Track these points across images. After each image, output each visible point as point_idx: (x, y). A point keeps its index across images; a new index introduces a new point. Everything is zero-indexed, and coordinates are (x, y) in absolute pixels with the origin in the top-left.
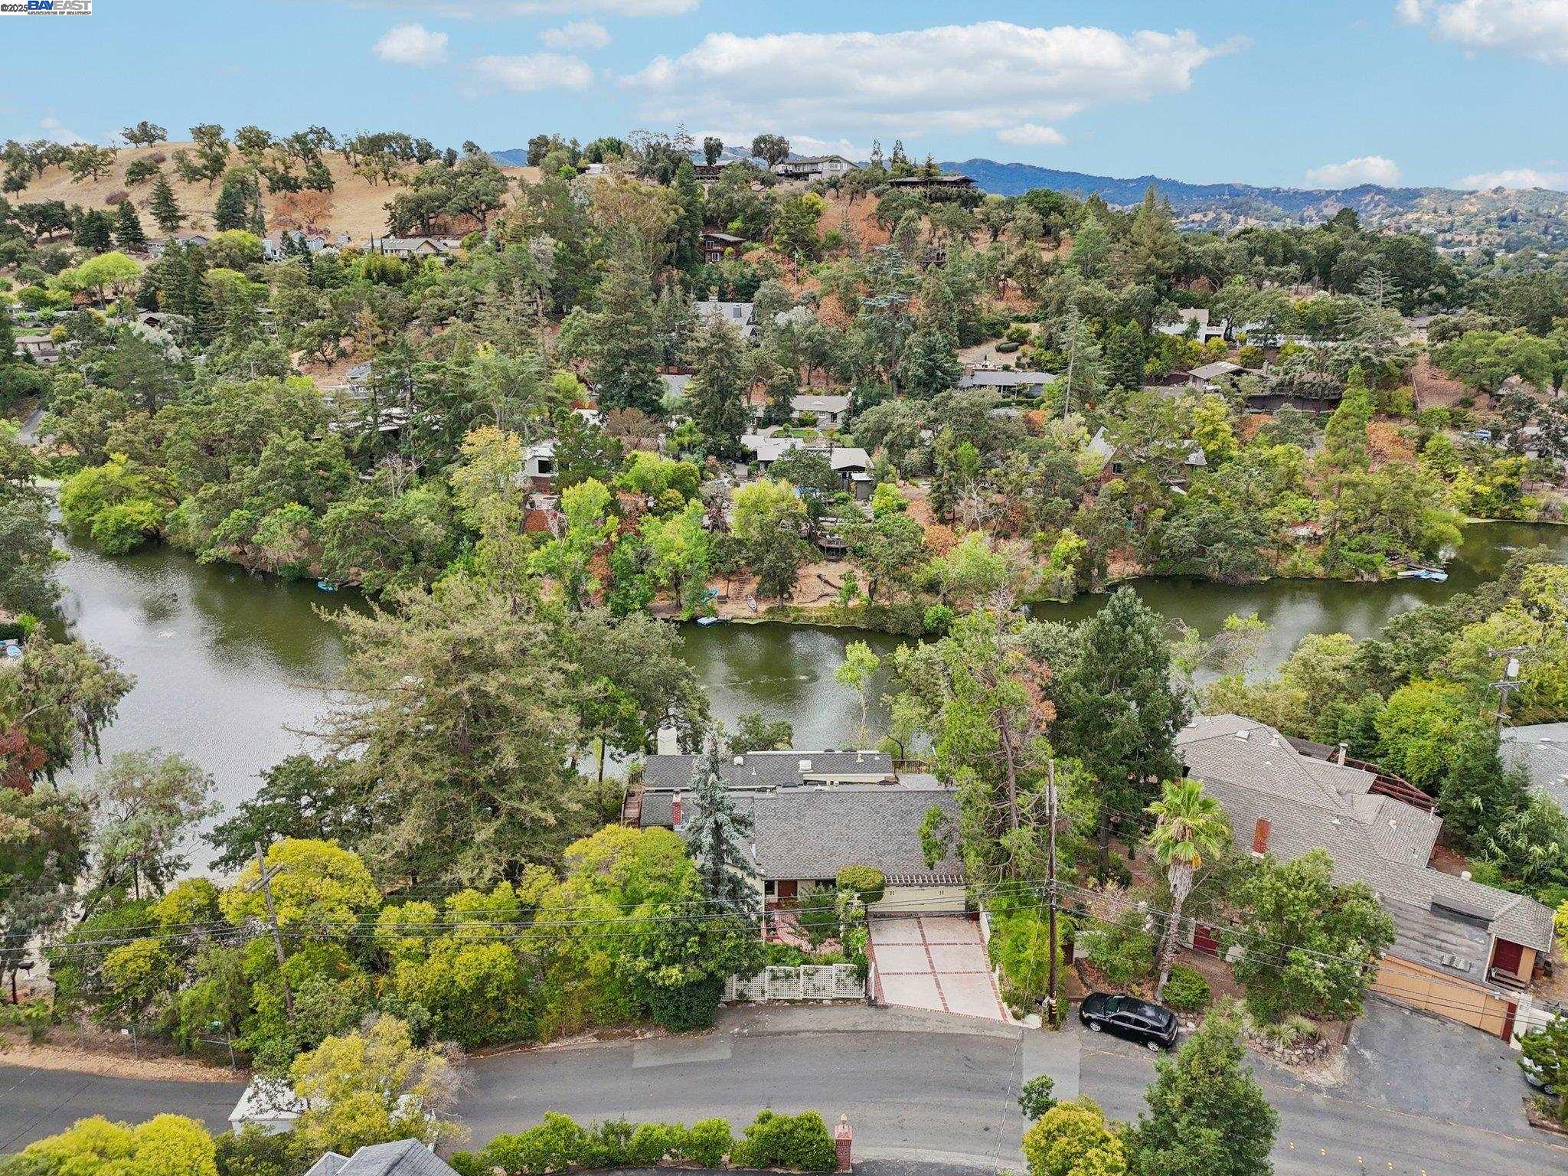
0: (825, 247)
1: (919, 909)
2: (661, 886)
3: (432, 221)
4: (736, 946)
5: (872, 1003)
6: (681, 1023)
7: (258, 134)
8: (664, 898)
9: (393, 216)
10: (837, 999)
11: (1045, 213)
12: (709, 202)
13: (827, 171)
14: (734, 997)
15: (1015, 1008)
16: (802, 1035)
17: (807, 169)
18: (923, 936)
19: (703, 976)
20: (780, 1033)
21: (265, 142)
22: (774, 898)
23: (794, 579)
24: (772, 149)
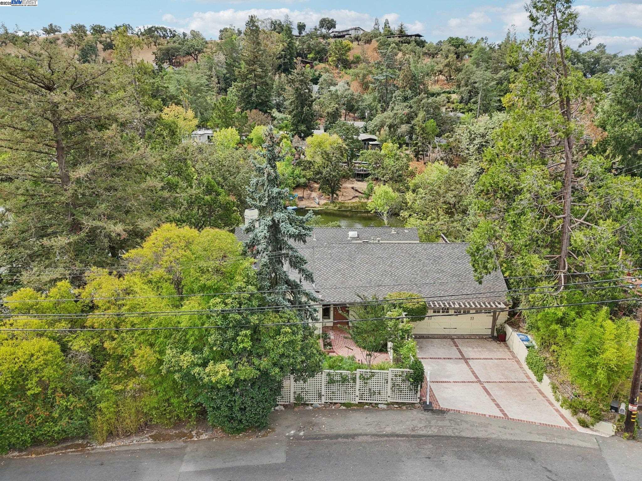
0: (353, 62)
1: (452, 332)
2: (213, 280)
3: (173, 61)
4: (291, 342)
5: (427, 408)
6: (235, 424)
7: (100, 27)
8: (217, 291)
9: (156, 58)
10: (393, 403)
11: (457, 47)
12: (299, 46)
13: (353, 33)
14: (292, 400)
15: (582, 416)
16: (360, 439)
17: (344, 33)
18: (460, 352)
19: (255, 373)
20: (337, 436)
21: (103, 31)
22: (330, 323)
23: (339, 189)
24: (329, 24)
